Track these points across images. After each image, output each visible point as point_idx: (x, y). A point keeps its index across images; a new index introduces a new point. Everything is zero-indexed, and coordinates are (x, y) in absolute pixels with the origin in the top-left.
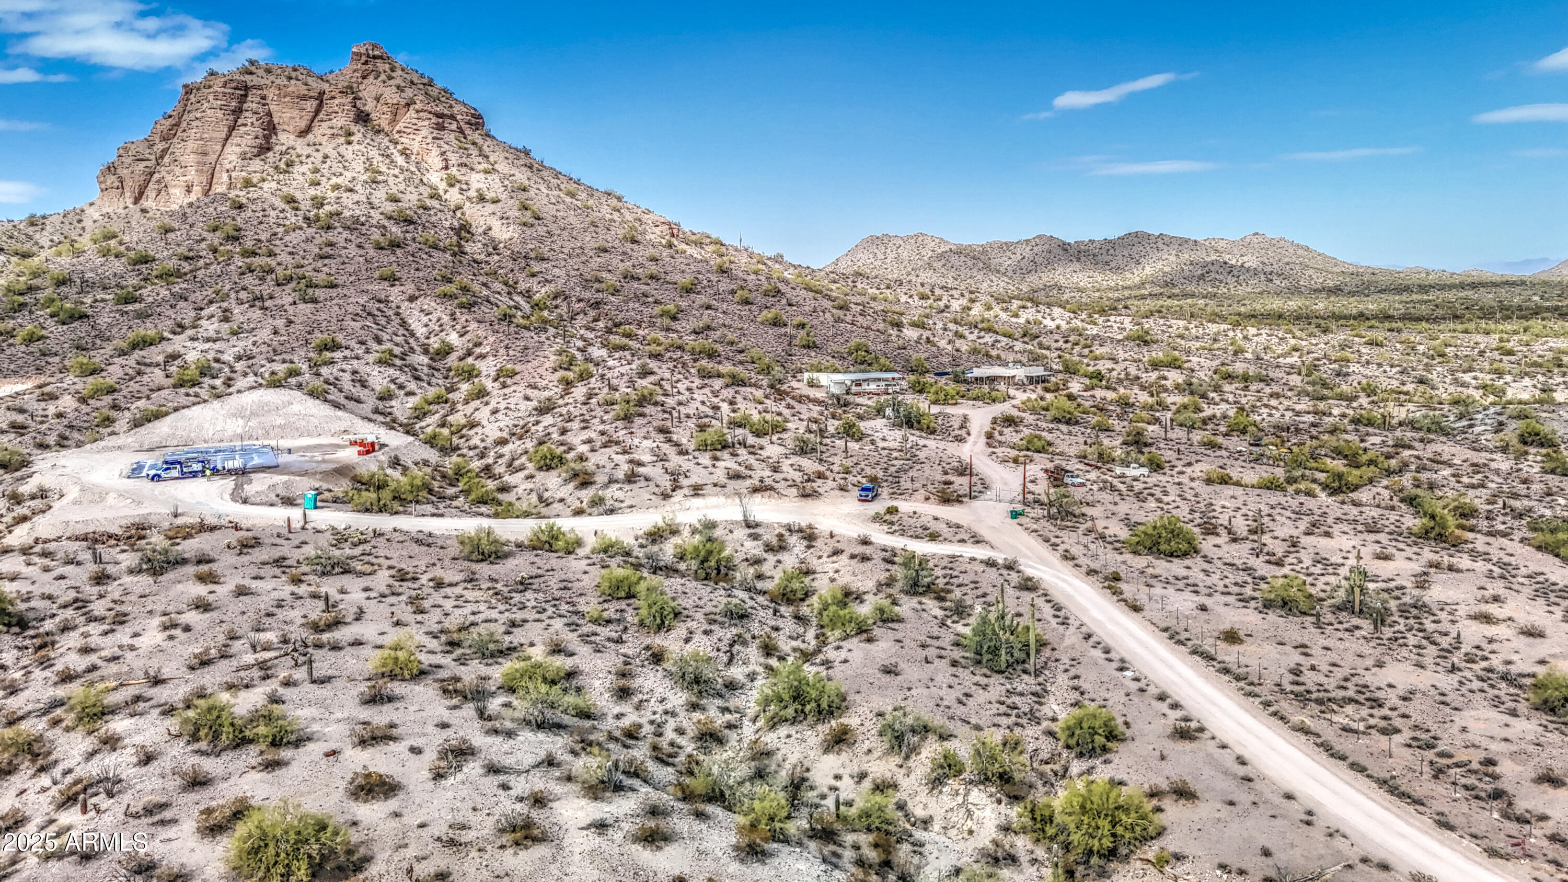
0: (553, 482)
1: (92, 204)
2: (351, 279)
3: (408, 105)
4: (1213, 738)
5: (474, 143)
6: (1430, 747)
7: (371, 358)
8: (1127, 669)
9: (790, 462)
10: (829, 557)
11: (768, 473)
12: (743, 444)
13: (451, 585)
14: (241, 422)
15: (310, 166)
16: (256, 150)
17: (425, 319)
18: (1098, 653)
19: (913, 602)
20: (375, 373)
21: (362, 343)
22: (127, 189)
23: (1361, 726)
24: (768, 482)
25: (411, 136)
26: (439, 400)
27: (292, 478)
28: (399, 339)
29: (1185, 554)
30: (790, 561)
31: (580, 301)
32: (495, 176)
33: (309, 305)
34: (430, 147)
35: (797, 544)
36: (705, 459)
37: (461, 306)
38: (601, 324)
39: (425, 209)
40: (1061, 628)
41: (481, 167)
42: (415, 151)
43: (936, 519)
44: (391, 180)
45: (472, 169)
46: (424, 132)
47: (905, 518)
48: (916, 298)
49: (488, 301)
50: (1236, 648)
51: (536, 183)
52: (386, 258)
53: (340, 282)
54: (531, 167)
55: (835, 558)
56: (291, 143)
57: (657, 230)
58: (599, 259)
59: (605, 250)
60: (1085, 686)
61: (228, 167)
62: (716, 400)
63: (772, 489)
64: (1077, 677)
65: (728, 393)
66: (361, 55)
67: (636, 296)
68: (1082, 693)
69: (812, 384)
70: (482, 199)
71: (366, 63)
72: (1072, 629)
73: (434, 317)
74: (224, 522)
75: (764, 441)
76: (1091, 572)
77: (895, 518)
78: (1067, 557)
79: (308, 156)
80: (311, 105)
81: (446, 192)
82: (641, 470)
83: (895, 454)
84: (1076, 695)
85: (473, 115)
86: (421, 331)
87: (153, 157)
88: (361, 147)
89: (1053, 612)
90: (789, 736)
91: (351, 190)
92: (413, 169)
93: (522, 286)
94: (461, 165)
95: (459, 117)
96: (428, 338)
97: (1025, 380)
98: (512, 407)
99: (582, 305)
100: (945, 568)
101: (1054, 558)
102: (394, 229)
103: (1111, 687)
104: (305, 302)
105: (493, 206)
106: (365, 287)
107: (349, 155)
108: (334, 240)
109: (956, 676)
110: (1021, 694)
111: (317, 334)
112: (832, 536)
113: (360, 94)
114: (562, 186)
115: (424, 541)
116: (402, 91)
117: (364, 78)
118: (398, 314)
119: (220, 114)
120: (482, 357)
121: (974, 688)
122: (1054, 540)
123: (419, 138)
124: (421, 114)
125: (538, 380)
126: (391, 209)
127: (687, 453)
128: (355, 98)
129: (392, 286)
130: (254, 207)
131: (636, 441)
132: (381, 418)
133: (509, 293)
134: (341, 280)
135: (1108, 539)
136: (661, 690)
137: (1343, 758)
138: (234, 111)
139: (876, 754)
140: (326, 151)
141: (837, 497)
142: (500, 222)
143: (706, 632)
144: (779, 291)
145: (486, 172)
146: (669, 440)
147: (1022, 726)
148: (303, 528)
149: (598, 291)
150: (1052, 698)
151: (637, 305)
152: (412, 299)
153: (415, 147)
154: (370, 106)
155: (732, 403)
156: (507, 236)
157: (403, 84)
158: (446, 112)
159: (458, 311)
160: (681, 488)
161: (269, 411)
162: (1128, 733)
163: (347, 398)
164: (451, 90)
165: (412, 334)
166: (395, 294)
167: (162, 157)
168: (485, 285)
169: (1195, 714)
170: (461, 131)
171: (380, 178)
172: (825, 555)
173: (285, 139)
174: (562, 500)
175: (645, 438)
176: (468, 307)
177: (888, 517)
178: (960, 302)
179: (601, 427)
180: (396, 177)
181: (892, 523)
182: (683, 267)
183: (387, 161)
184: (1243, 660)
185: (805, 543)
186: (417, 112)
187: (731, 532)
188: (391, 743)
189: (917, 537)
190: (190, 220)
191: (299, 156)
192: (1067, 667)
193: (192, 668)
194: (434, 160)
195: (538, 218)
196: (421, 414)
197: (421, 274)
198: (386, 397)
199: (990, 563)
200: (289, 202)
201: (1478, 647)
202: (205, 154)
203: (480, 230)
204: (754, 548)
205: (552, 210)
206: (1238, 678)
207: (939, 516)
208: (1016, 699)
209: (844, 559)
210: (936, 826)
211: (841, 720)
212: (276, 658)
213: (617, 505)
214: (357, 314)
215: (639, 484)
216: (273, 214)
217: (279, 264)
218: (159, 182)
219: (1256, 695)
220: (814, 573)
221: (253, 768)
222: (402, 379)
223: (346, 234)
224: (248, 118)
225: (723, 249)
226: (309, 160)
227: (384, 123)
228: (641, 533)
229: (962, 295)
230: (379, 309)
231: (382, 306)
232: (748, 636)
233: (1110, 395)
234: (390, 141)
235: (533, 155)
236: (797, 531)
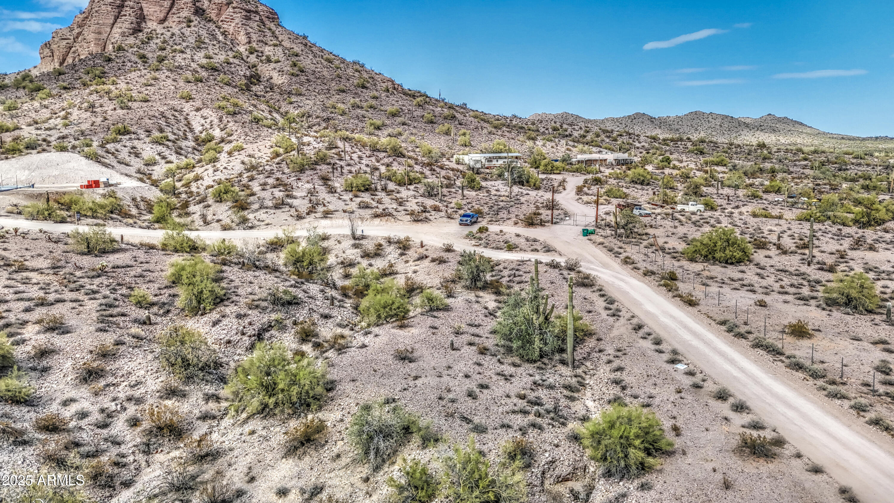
0: (221, 209)
1: (35, 67)
2: (161, 97)
3: (228, 4)
4: (799, 456)
5: (270, 29)
8: (680, 361)
9: (417, 201)
10: (414, 261)
11: (393, 206)
12: (384, 189)
14: (27, 172)
15: (162, 40)
16: (131, 31)
17: (203, 121)
18: (647, 345)
19: (471, 296)
20: (148, 149)
21: (148, 131)
22: (55, 57)
24: (390, 211)
25: (229, 23)
28: (179, 132)
29: (739, 261)
30: (379, 264)
31: (317, 117)
32: (280, 49)
34: (240, 30)
36: (347, 196)
37: (228, 114)
39: (228, 63)
40: (611, 319)
41: (271, 43)
42: (231, 33)
43: (518, 236)
44: (210, 48)
45: (266, 44)
46: (237, 21)
47: (493, 235)
50: (805, 343)
51: (306, 53)
52: (190, 87)
53: (153, 99)
54: (306, 45)
55: (418, 262)
56: (154, 27)
58: (338, 96)
59: (343, 91)
60: (627, 378)
61: (113, 41)
62: (377, 164)
63: (390, 215)
64: (620, 369)
67: (357, 116)
68: (624, 388)
69: (458, 162)
70: (269, 60)
72: (622, 321)
73: (208, 121)
75: (402, 189)
76: (648, 273)
77: (483, 236)
78: (627, 261)
79: (162, 34)
80: (167, 4)
81: (248, 57)
82: (289, 201)
83: (502, 198)
84: (615, 391)
85: (271, 13)
86: (198, 129)
87: (72, 38)
88: (196, 29)
89: (604, 304)
90: (254, 433)
91: (183, 52)
93: (282, 110)
94: (259, 41)
95: (262, 13)
96: (201, 133)
97: (614, 162)
98: (229, 168)
99: (318, 120)
100: (512, 269)
101: (615, 264)
103: (658, 382)
104: (122, 108)
105: (275, 65)
107: (187, 33)
108: (158, 76)
109: (479, 364)
110: (551, 387)
111: (119, 125)
112: (422, 246)
114: (325, 57)
115: (58, 239)
118: (186, 119)
119: (110, 8)
120: (229, 142)
121: (495, 378)
122: (616, 249)
123: (233, 25)
124: (236, 10)
126: (205, 62)
127: (335, 192)
129: (187, 102)
130: (118, 61)
131: (300, 184)
133: (270, 112)
135: (667, 250)
136: (143, 373)
138: (118, 7)
140: (174, 31)
141: (443, 222)
142: (278, 74)
143: (240, 317)
145: (275, 45)
146: (325, 184)
147: (540, 428)
149: (332, 113)
150: (588, 393)
151: (356, 121)
152: (198, 110)
153: (231, 30)
154: (205, 5)
155: (388, 166)
156: (280, 82)
158: (252, 9)
159: (225, 116)
160: (315, 212)
161: (51, 166)
162: (678, 443)
163: (118, 162)
165: (192, 130)
166: (187, 107)
167: (77, 37)
169: (767, 420)
170: (262, 21)
171: (204, 46)
172: (412, 260)
173: (151, 25)
174: (219, 221)
175: (308, 182)
176: (233, 114)
177: (478, 235)
178: (579, 132)
180: (214, 45)
182: (393, 102)
183: (211, 37)
185: (399, 251)
186: (234, 8)
187: (339, 242)
189: (497, 248)
190: (77, 68)
191: (157, 34)
192: (611, 358)
194: (242, 38)
195: (302, 71)
196: (170, 174)
197: (210, 97)
198: (151, 163)
199: (554, 266)
200: (141, 58)
202: (100, 33)
203: (265, 79)
204: (353, 254)
205: (313, 67)
206: (815, 375)
207: (521, 234)
208: (542, 393)
209: (426, 263)
213: (257, 223)
214: (154, 116)
215: (283, 210)
216: (129, 64)
217: (116, 89)
218: (74, 52)
220: (397, 273)
222: (167, 153)
223: (168, 74)
224: (127, 11)
225: (428, 99)
226: (162, 37)
227: (213, 16)
228: (262, 242)
231: (176, 113)
232: (289, 323)
233: (675, 172)
234: (216, 27)
235: (309, 39)
236: (396, 243)
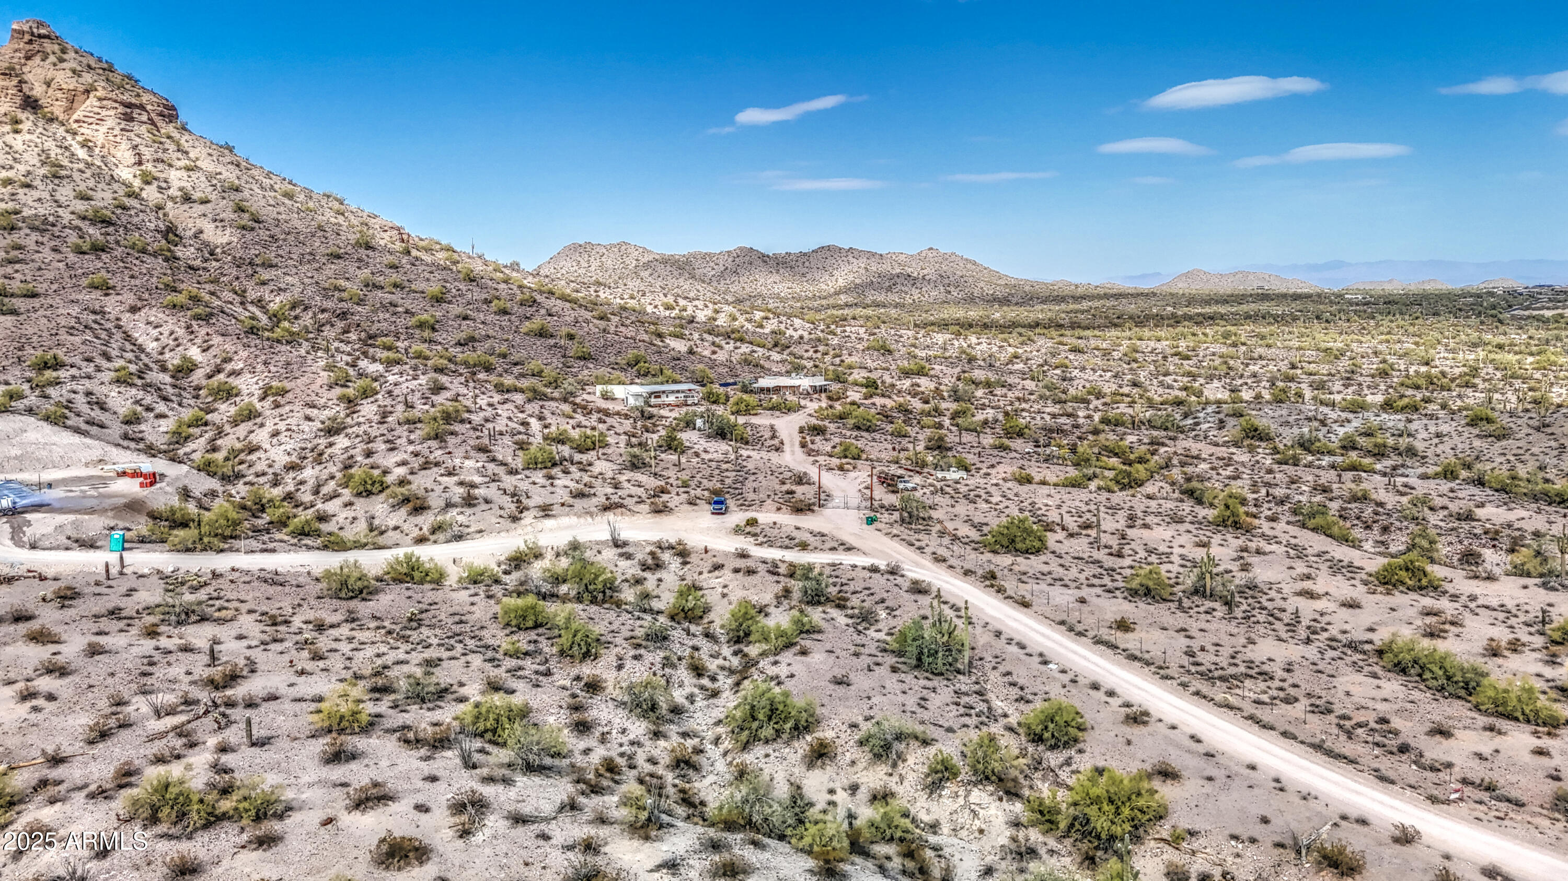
0: (379, 507)
2: (54, 287)
3: (87, 92)
4: (1160, 720)
5: (169, 137)
6: (1330, 711)
7: (107, 376)
8: (1049, 662)
9: (626, 477)
10: (710, 572)
11: (610, 490)
12: (570, 461)
13: (332, 626)
17: (155, 333)
18: (1014, 649)
19: (819, 612)
20: (113, 394)
21: (89, 360)
23: (1265, 698)
24: (615, 499)
25: (94, 127)
26: (198, 422)
27: (79, 516)
28: (130, 355)
29: (1037, 552)
30: (670, 578)
32: (199, 174)
33: (9, 318)
34: (118, 139)
35: (673, 563)
36: (539, 476)
37: (197, 317)
38: (353, 336)
39: (124, 209)
40: (969, 627)
41: (181, 164)
42: (99, 144)
43: (798, 528)
44: (76, 176)
45: (170, 165)
46: (110, 122)
47: (767, 529)
48: (661, 309)
49: (222, 312)
50: (1130, 635)
51: (247, 182)
52: (90, 263)
53: (40, 290)
54: (238, 166)
55: (717, 573)
57: (385, 235)
58: (333, 266)
59: (339, 257)
60: (1021, 682)
62: (522, 416)
64: (1008, 673)
65: (533, 407)
66: (23, 33)
67: (384, 306)
68: (1022, 689)
69: (606, 397)
70: (187, 199)
71: (30, 42)
72: (979, 628)
73: (165, 330)
74: (22, 571)
75: (589, 457)
76: (967, 573)
77: (757, 530)
78: (938, 559)
81: (142, 190)
82: (477, 492)
83: (724, 466)
84: (1016, 691)
85: (165, 106)
86: (151, 346)
88: (33, 137)
90: (767, 756)
91: (28, 186)
92: (98, 163)
93: (252, 295)
94: (157, 160)
95: (149, 107)
96: (162, 354)
97: (808, 390)
99: (326, 315)
100: (830, 576)
101: (927, 562)
102: (91, 231)
103: (1044, 680)
104: (3, 313)
105: (202, 207)
106: (74, 297)
107: (18, 145)
108: (22, 242)
109: (902, 682)
110: (968, 694)
111: (29, 350)
112: (706, 551)
113: (25, 77)
114: (276, 187)
115: (274, 580)
116: (79, 76)
117: (28, 58)
118: (119, 327)
120: (235, 373)
121: (925, 691)
122: (918, 544)
123: (103, 129)
124: (105, 102)
125: (314, 398)
126: (83, 208)
127: (517, 472)
128: (20, 82)
129: (107, 295)
131: (458, 462)
132: (133, 445)
133: (242, 303)
134: (41, 288)
135: (964, 540)
136: (619, 721)
137: (1272, 728)
139: (861, 765)
141: (689, 511)
142: (213, 225)
143: (636, 658)
144: (535, 301)
145: (188, 169)
146: (494, 460)
147: (986, 725)
148: (121, 573)
149: (341, 300)
150: (994, 695)
151: (387, 315)
152: (134, 310)
153: (100, 139)
154: (38, 91)
155: (541, 418)
156: (225, 240)
157: (79, 68)
158: (133, 101)
159: (194, 323)
160: (528, 509)
161: (0, 440)
162: (1085, 722)
163: (87, 423)
164: (137, 76)
165: (142, 349)
166: (112, 305)
168: (212, 293)
169: (1133, 700)
170: (153, 123)
171: (63, 173)
172: (705, 570)
174: (396, 528)
175: (466, 458)
176: (206, 318)
177: (748, 529)
179: (411, 448)
180: (83, 172)
181: (755, 535)
182: (426, 275)
183: (67, 154)
184: (1144, 648)
185: (680, 559)
186: (100, 99)
187: (599, 552)
188: (390, 803)
189: (788, 547)
192: (994, 664)
193: (91, 742)
194: (124, 154)
195: (258, 221)
196: (180, 437)
197: (138, 282)
198: (132, 420)
199: (874, 569)
201: (1315, 620)
203: (190, 233)
204: (629, 568)
205: (272, 213)
206: (1148, 664)
207: (799, 526)
208: (966, 700)
209: (727, 574)
210: (945, 829)
211: (816, 735)
212: (189, 722)
213: (463, 530)
214: (73, 328)
215: (480, 507)
219: (1172, 678)
220: (701, 589)
221: (243, 847)
222: (148, 400)
223: (35, 236)
225: (456, 256)
227: (58, 110)
228: (502, 558)
229: (706, 306)
230: (95, 322)
231: (98, 317)
233: (889, 403)
234: (67, 131)
235: (238, 152)
236: (668, 548)
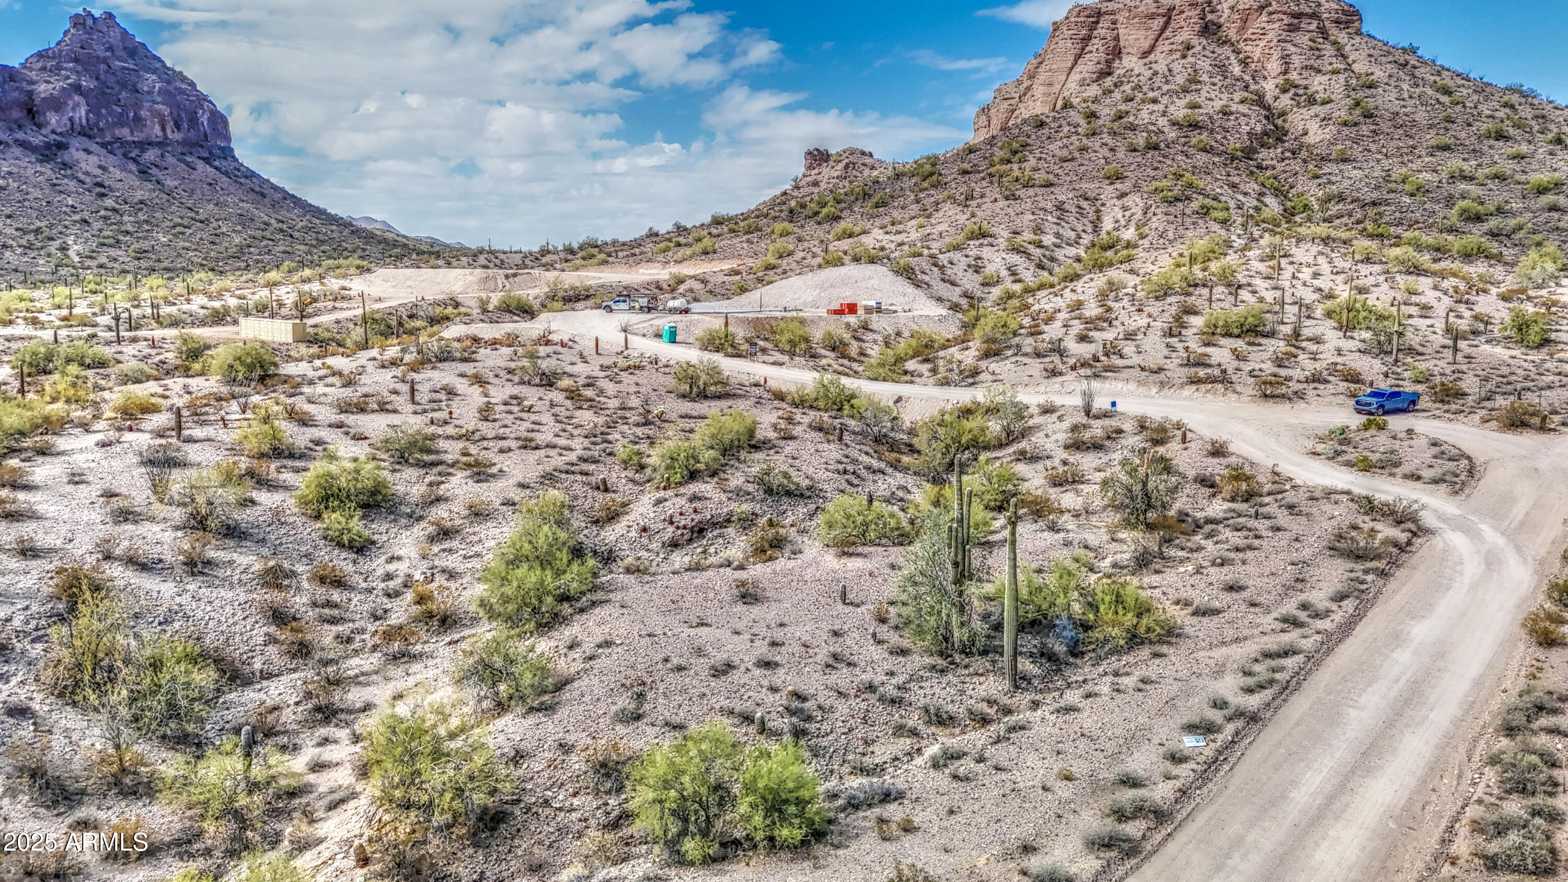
2: (1075, 178)
3: (1260, 8)
5: (1335, 43)
7: (1004, 245)
12: (1297, 335)
15: (1134, 84)
16: (1095, 76)
17: (1120, 215)
18: (1227, 687)
20: (997, 260)
21: (1016, 233)
25: (1257, 42)
32: (1343, 78)
33: (1007, 202)
35: (1127, 445)
39: (1225, 114)
41: (1330, 68)
42: (1256, 59)
44: (1205, 89)
45: (1319, 71)
46: (1272, 36)
51: (1397, 79)
52: (1131, 159)
53: (1060, 181)
54: (1405, 65)
56: (1131, 66)
58: (1429, 159)
59: (1446, 148)
62: (1341, 287)
67: (1448, 196)
70: (1312, 101)
72: (1291, 635)
73: (1129, 213)
79: (1139, 75)
80: (1158, 23)
81: (1276, 98)
85: (1345, 12)
86: (1106, 227)
87: (1017, 95)
88: (1195, 60)
92: (1247, 78)
94: (1306, 68)
95: (1325, 15)
96: (1108, 234)
102: (1168, 134)
104: (1007, 199)
105: (1320, 108)
107: (1178, 69)
112: (1185, 441)
118: (1097, 212)
119: (1069, 44)
123: (1262, 44)
124: (1274, 16)
126: (1184, 115)
127: (1178, 335)
128: (1204, 10)
129: (1111, 184)
130: (1053, 126)
134: (1063, 180)
138: (1083, 39)
140: (1158, 68)
142: (1319, 125)
145: (1336, 72)
151: (1438, 206)
152: (1122, 196)
153: (1257, 54)
156: (1317, 139)
158: (1308, 10)
159: (1156, 205)
163: (942, 279)
165: (1095, 230)
166: (1108, 192)
167: (1024, 95)
170: (1322, 30)
173: (1130, 62)
177: (1355, 434)
180: (1215, 85)
183: (1216, 70)
186: (1270, 14)
189: (1347, 464)
191: (1131, 76)
194: (1274, 66)
195: (1369, 116)
198: (990, 283)
200: (1088, 119)
202: (1050, 84)
203: (1293, 136)
207: (1448, 441)
214: (1044, 209)
217: (1019, 169)
222: (1023, 266)
224: (1096, 44)
226: (1137, 80)
227: (1232, 34)
231: (1085, 203)
234: (1233, 51)
235: (1419, 53)
